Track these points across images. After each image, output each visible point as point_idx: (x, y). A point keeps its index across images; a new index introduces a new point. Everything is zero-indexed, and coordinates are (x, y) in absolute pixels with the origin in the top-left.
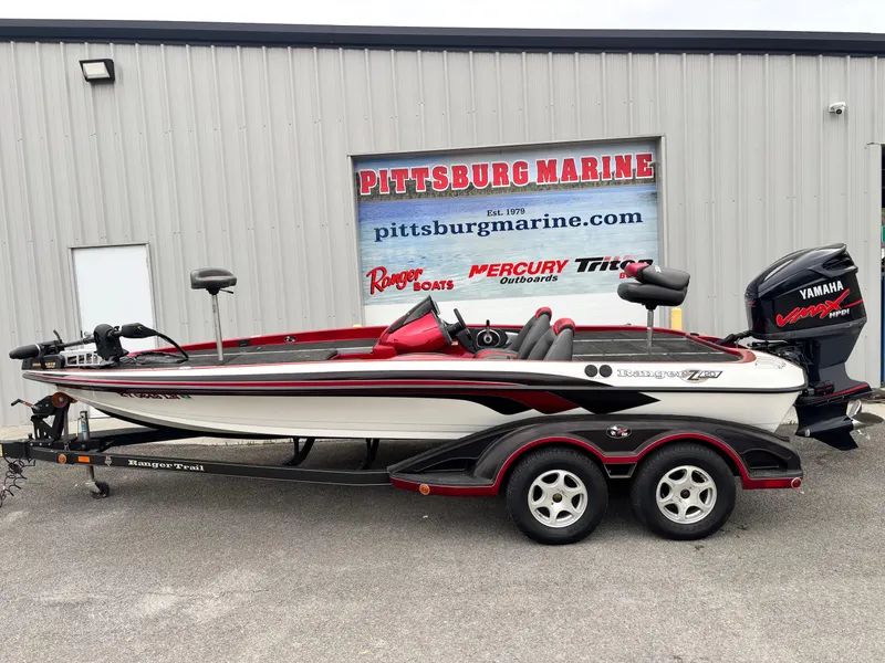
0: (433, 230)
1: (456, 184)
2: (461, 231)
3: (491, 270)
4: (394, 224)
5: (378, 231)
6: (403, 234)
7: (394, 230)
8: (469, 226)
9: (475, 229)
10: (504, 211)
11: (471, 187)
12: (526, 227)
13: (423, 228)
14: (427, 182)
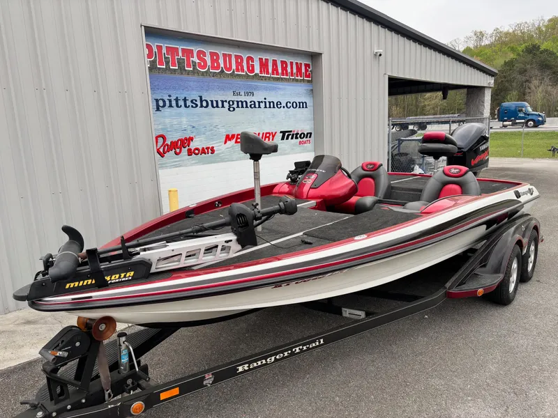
0: (199, 103)
1: (213, 67)
2: (217, 106)
3: (237, 138)
4: (170, 96)
5: (157, 101)
6: (177, 106)
7: (170, 101)
8: (223, 102)
9: (226, 105)
10: (242, 93)
11: (222, 71)
12: (255, 107)
13: (192, 101)
14: (193, 62)
